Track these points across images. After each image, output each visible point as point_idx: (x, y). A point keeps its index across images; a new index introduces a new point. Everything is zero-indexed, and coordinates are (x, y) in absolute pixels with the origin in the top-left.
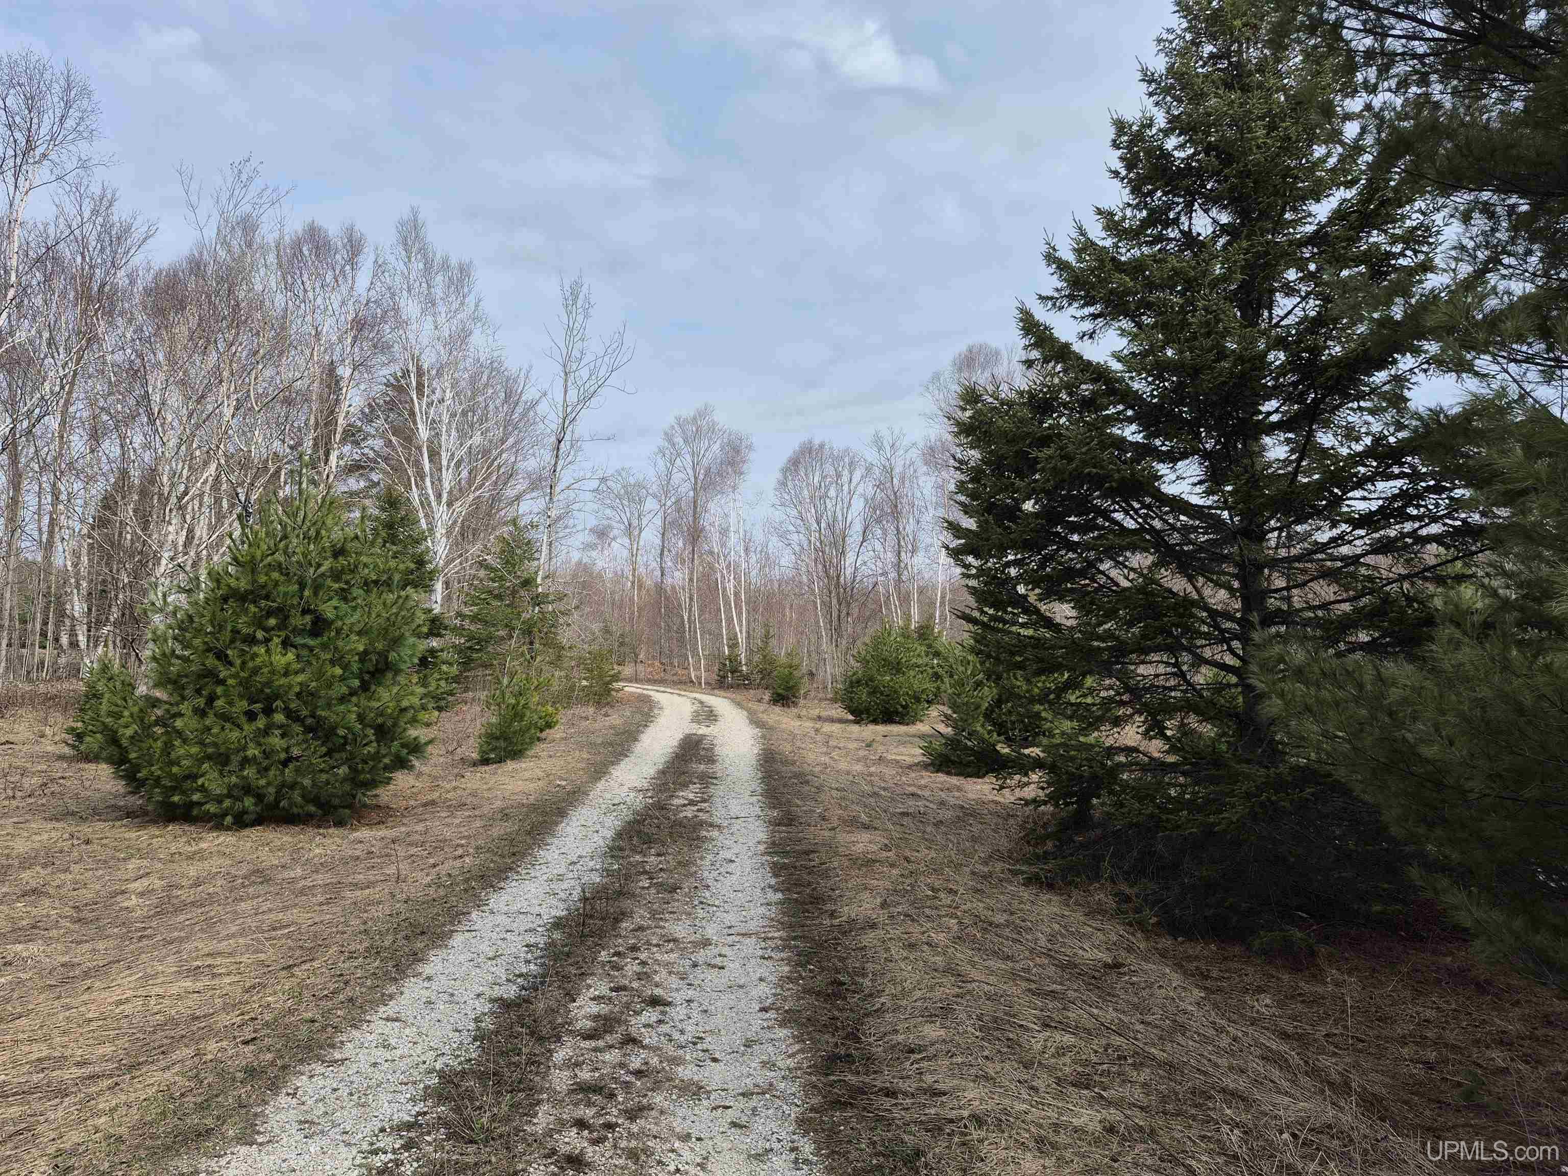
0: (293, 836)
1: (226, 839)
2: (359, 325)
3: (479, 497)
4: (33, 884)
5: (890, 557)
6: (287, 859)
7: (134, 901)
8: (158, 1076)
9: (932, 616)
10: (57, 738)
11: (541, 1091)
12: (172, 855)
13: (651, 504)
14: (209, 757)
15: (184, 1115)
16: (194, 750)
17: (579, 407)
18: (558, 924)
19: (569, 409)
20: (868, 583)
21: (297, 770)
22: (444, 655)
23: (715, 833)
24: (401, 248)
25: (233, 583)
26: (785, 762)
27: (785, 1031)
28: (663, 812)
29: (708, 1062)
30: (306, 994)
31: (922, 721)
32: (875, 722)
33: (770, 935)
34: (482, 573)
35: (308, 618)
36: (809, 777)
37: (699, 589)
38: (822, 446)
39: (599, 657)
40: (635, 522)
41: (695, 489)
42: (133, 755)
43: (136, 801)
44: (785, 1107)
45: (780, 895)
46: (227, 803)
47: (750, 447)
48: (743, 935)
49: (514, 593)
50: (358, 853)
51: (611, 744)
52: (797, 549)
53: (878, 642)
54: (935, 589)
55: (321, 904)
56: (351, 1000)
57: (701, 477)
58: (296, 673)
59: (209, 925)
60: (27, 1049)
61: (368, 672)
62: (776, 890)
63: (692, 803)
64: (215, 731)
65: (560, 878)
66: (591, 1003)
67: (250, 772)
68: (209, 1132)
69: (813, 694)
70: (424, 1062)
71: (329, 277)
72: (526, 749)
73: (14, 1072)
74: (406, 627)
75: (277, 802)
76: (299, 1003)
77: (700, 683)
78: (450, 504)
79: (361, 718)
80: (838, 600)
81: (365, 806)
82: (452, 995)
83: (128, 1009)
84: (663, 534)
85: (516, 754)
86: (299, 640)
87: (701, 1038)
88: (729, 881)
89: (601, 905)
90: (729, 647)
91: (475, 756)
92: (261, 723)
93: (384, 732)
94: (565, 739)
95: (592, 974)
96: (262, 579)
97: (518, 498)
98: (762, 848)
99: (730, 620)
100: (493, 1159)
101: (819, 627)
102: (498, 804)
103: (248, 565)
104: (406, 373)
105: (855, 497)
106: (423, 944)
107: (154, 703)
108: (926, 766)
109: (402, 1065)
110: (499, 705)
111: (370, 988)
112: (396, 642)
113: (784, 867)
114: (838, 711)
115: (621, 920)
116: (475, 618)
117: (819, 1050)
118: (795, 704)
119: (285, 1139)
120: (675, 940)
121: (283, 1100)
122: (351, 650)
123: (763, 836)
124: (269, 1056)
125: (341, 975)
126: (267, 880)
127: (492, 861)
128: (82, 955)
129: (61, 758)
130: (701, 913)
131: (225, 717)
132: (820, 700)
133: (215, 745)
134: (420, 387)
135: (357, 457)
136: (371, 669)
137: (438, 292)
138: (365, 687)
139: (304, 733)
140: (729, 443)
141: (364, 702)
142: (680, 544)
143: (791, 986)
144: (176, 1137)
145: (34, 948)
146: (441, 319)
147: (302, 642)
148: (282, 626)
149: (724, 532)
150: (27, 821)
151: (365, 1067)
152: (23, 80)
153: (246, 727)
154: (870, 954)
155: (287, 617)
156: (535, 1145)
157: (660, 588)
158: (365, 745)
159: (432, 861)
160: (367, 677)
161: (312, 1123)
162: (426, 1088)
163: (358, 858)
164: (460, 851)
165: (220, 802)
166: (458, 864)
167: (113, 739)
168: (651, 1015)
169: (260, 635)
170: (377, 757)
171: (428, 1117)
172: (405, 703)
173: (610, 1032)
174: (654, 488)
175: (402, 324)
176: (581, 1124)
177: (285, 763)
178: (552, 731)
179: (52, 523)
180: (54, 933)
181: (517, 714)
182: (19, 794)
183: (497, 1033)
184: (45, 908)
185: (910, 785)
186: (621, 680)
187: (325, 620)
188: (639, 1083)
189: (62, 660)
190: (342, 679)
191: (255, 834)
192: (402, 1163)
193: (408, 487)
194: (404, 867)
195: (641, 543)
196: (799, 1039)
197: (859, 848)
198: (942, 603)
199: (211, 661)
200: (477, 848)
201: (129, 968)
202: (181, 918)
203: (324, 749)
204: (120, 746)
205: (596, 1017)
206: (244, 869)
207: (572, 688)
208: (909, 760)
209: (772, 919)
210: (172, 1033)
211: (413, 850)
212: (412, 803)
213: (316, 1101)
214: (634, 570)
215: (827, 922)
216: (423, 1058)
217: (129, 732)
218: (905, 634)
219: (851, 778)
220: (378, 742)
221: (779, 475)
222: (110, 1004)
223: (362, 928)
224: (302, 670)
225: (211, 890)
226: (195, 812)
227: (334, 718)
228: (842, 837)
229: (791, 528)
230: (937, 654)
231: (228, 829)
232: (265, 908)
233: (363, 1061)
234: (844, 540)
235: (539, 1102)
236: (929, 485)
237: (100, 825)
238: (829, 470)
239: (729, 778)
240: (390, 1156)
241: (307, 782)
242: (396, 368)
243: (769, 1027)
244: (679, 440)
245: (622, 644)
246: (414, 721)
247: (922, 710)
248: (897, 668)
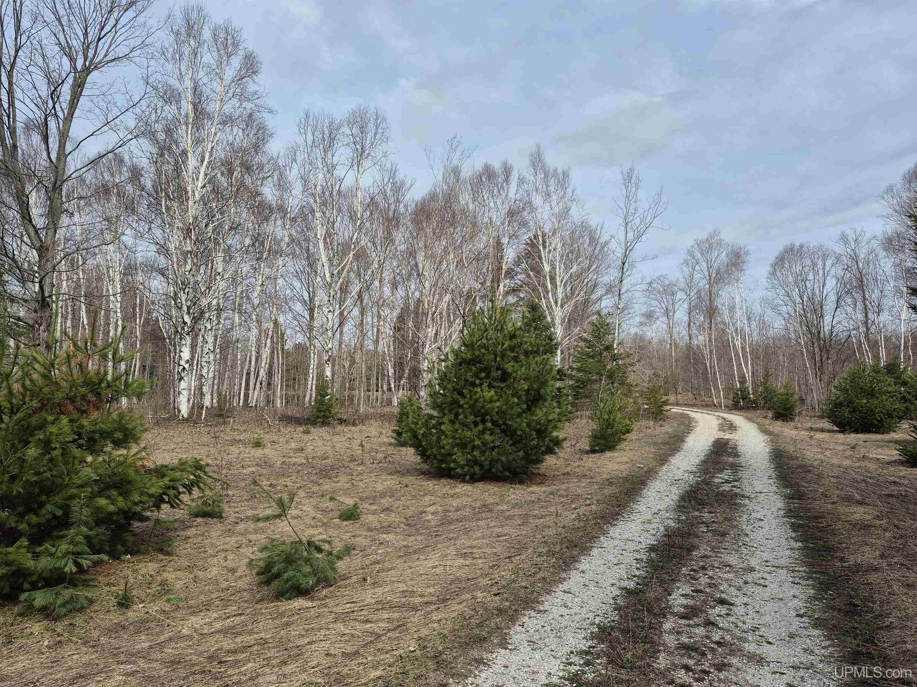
0: (499, 487)
1: (467, 488)
2: (511, 214)
3: (577, 301)
4: (387, 505)
5: (860, 316)
6: (498, 500)
7: (430, 517)
8: (457, 607)
9: (897, 357)
10: (388, 435)
11: (659, 644)
12: (444, 494)
13: (681, 295)
14: (457, 445)
15: (472, 628)
16: (451, 441)
17: (635, 242)
18: (652, 549)
19: (629, 244)
20: (843, 336)
21: (498, 453)
22: (565, 391)
23: (747, 502)
24: (532, 169)
25: (463, 355)
26: (791, 458)
27: (817, 632)
28: (709, 486)
29: (764, 644)
30: (521, 573)
31: (895, 431)
32: (856, 431)
33: (797, 569)
34: (582, 344)
35: (499, 373)
36: (810, 468)
37: (716, 346)
38: (801, 246)
39: (653, 391)
40: (670, 307)
41: (709, 283)
42: (424, 443)
43: (425, 467)
44: (825, 680)
45: (800, 544)
46: (466, 469)
47: (747, 253)
48: (777, 567)
49: (601, 353)
50: (533, 499)
51: (667, 443)
52: (786, 316)
53: (854, 378)
54: (898, 338)
55: (519, 525)
56: (544, 579)
57: (714, 275)
58: (495, 401)
59: (467, 532)
60: (397, 585)
61: (530, 401)
62: (796, 541)
63: (727, 482)
64: (459, 431)
65: (649, 522)
66: (681, 598)
67: (476, 453)
68: (485, 639)
69: (804, 413)
70: (589, 619)
71: (496, 191)
72: (616, 445)
73: (393, 596)
74: (548, 375)
75: (490, 469)
76: (517, 577)
77: (721, 406)
78: (562, 306)
79: (528, 425)
80: (820, 349)
81: (533, 473)
82: (597, 583)
83: (438, 571)
84: (689, 314)
85: (611, 448)
86: (496, 384)
87: (757, 628)
88: (761, 532)
89: (678, 540)
90: (740, 382)
91: (587, 448)
92: (480, 427)
93: (541, 433)
94: (639, 440)
95: (679, 581)
96: (477, 353)
97: (600, 299)
98: (782, 512)
99: (739, 365)
100: (637, 680)
101: (806, 367)
102: (605, 476)
103: (469, 346)
104: (536, 237)
105: (829, 278)
106: (576, 553)
107: (431, 417)
108: (902, 463)
109: (577, 618)
110: (599, 419)
111: (552, 573)
112: (544, 383)
113: (800, 526)
114: (826, 424)
115: (692, 550)
116: (579, 370)
117: (845, 647)
118: (792, 420)
119: (522, 649)
120: (730, 566)
121: (518, 628)
122: (522, 389)
123: (781, 505)
124: (507, 604)
125: (536, 564)
126: (490, 511)
127: (607, 509)
128: (412, 542)
129: (391, 444)
130: (745, 551)
131: (464, 425)
132: (811, 417)
133: (460, 438)
134: (544, 242)
135: (512, 285)
136: (532, 399)
137: (552, 188)
138: (529, 408)
139: (501, 433)
140: (733, 252)
141: (529, 417)
142: (702, 319)
143: (817, 603)
144: (470, 639)
145: (390, 537)
146: (554, 204)
147: (498, 385)
148: (487, 377)
149: (732, 308)
150: (380, 475)
151: (557, 616)
152: (359, 119)
153: (473, 430)
154: (876, 588)
155: (489, 372)
156: (660, 676)
157: (689, 347)
158: (532, 440)
159: (573, 506)
160: (530, 403)
161: (534, 642)
162: (592, 633)
163: (533, 502)
164: (588, 502)
165: (463, 468)
166: (588, 508)
167: (415, 436)
168: (721, 610)
169: (477, 382)
170: (537, 447)
171: (595, 649)
172: (551, 417)
173: (697, 617)
174: (682, 285)
175: (533, 209)
176: (687, 668)
177: (493, 449)
178: (629, 435)
179: (378, 330)
180: (398, 530)
181: (609, 425)
182: (375, 462)
183: (627, 607)
184: (393, 517)
185: (891, 476)
186: (669, 404)
187: (508, 373)
188: (720, 650)
189: (385, 397)
190: (518, 404)
191: (480, 485)
192: (586, 673)
193: (540, 298)
194: (559, 508)
195: (675, 320)
196: (828, 638)
197: (857, 516)
198: (906, 347)
199: (456, 396)
200: (598, 500)
201: (434, 550)
202: (452, 527)
203: (511, 442)
204: (418, 439)
205: (686, 607)
206: (478, 505)
207: (639, 409)
208: (887, 458)
209: (797, 559)
210: (459, 585)
211: (562, 500)
212: (557, 473)
213: (535, 631)
214: (671, 336)
215: (838, 564)
216: (587, 616)
217: (421, 432)
218: (876, 370)
219: (842, 469)
220: (538, 438)
221: (769, 269)
222: (429, 568)
223: (543, 540)
224: (498, 400)
225: (464, 514)
226: (452, 473)
227: (515, 425)
228: (843, 509)
229: (781, 302)
230: (904, 384)
231: (468, 482)
232: (492, 525)
233: (555, 612)
234: (821, 308)
235: (659, 651)
236: (889, 265)
237: (411, 478)
238: (808, 262)
239: (751, 467)
240: (578, 667)
241: (504, 459)
242: (531, 235)
243: (805, 628)
244: (698, 255)
245: (666, 383)
246: (555, 427)
247: (895, 423)
248: (872, 394)
